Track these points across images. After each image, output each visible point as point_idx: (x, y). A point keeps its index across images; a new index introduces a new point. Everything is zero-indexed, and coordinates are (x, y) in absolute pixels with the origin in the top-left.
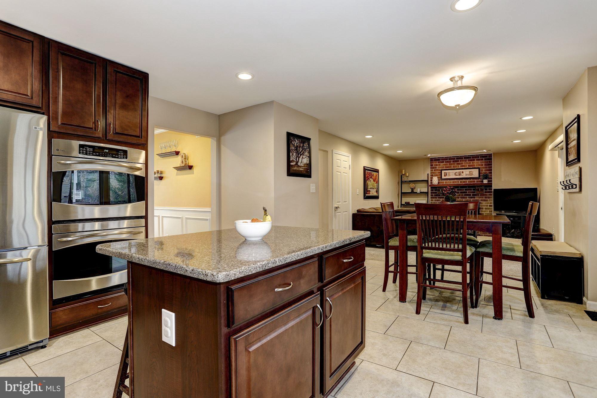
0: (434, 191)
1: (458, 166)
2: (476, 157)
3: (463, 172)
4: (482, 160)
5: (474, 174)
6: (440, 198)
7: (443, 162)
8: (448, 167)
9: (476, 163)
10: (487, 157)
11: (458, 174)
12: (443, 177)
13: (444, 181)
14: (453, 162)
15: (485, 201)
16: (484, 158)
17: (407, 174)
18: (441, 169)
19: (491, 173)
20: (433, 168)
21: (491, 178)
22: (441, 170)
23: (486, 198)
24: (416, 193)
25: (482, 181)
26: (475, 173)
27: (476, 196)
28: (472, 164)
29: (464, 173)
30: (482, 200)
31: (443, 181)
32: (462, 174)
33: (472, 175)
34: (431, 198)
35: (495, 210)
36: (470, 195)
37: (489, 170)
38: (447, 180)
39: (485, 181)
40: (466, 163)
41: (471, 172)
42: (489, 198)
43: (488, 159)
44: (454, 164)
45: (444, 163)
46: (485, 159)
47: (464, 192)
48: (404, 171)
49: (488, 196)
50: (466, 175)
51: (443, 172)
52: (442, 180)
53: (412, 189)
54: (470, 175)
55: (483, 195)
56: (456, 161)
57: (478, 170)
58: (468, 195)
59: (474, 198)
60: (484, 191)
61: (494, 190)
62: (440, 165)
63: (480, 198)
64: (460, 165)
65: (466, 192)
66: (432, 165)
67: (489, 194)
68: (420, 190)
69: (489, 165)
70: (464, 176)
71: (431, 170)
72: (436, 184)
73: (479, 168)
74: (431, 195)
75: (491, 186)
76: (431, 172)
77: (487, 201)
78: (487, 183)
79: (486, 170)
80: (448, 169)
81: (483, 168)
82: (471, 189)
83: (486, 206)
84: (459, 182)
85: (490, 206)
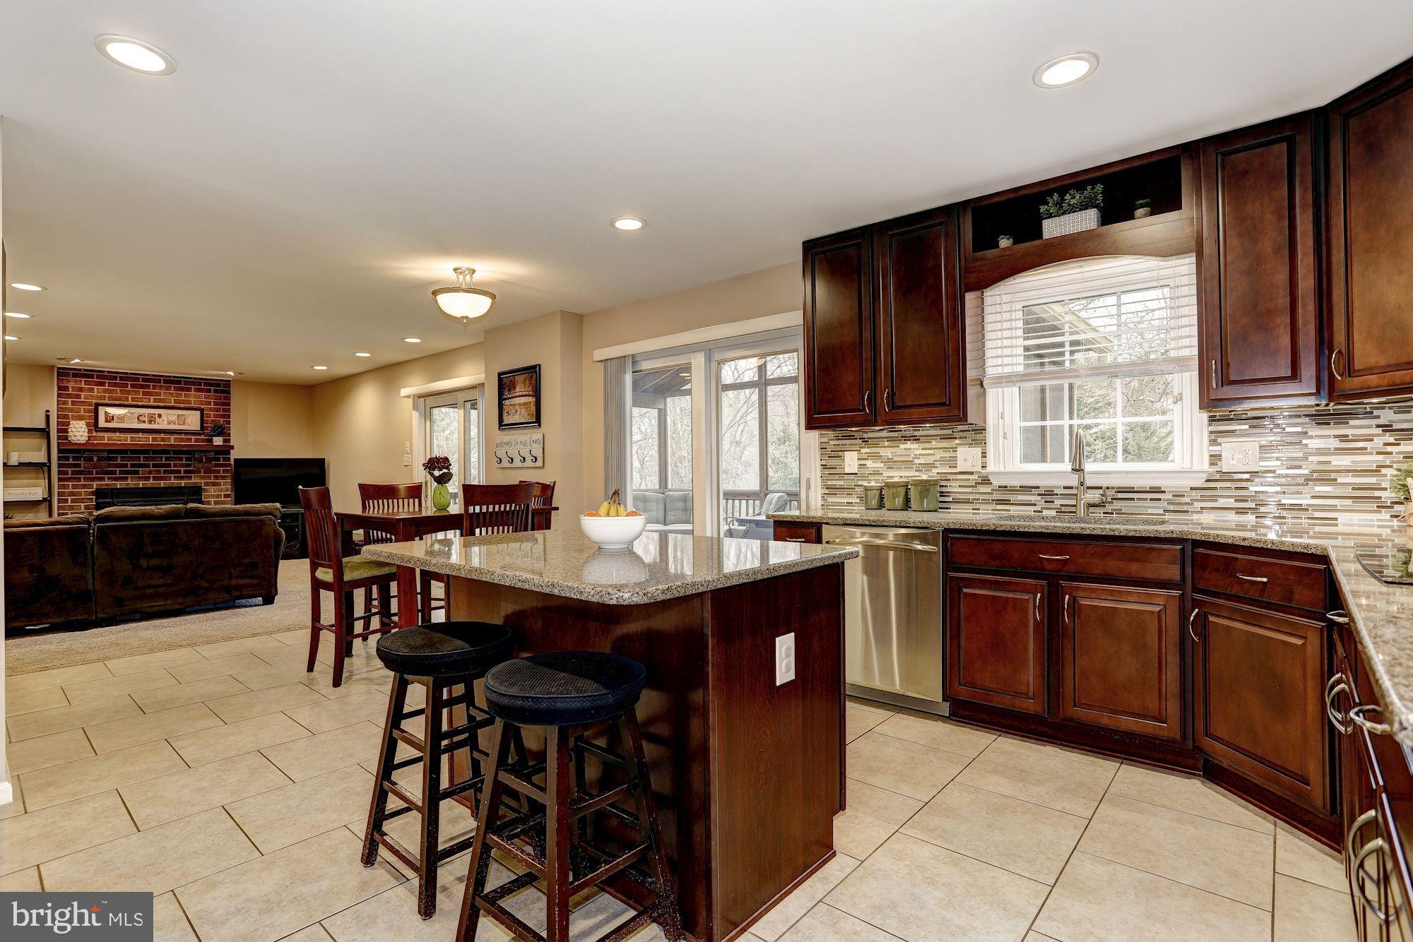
0: (70, 461)
1: (147, 400)
2: (193, 383)
3: (160, 416)
4: (209, 391)
5: (188, 421)
6: (93, 479)
7: (102, 384)
8: (116, 399)
9: (193, 397)
10: (218, 385)
11: (146, 419)
12: (102, 423)
13: (106, 435)
14: (133, 386)
15: (214, 484)
16: (212, 388)
18: (94, 401)
19: (229, 423)
20: (68, 396)
21: (230, 434)
22: (97, 405)
23: (216, 477)
25: (211, 441)
26: (192, 421)
27: (193, 475)
28: (183, 398)
29: (164, 417)
30: (206, 484)
31: (101, 434)
32: (157, 419)
33: (184, 424)
34: (62, 480)
36: (179, 472)
37: (222, 416)
38: (115, 431)
39: (218, 441)
40: (169, 396)
41: (182, 418)
42: (223, 478)
43: (222, 392)
44: (137, 393)
45: (106, 387)
46: (216, 391)
47: (163, 465)
49: (221, 474)
50: (169, 423)
51: (102, 410)
52: (98, 431)
54: (179, 424)
55: (210, 471)
56: (142, 387)
57: (198, 413)
58: (172, 472)
59: (190, 478)
60: (213, 462)
61: (236, 460)
62: (91, 390)
63: (203, 478)
64: (152, 398)
65: (169, 465)
66: (62, 389)
67: (223, 470)
69: (224, 404)
70: (162, 424)
71: (60, 403)
72: (79, 442)
73: (200, 410)
74: (61, 472)
75: (229, 452)
76: (59, 408)
77: (219, 484)
78: (221, 444)
79: (217, 416)
80: (118, 402)
81: (211, 409)
82: (182, 458)
83: (218, 496)
84: (148, 438)
85: (226, 496)
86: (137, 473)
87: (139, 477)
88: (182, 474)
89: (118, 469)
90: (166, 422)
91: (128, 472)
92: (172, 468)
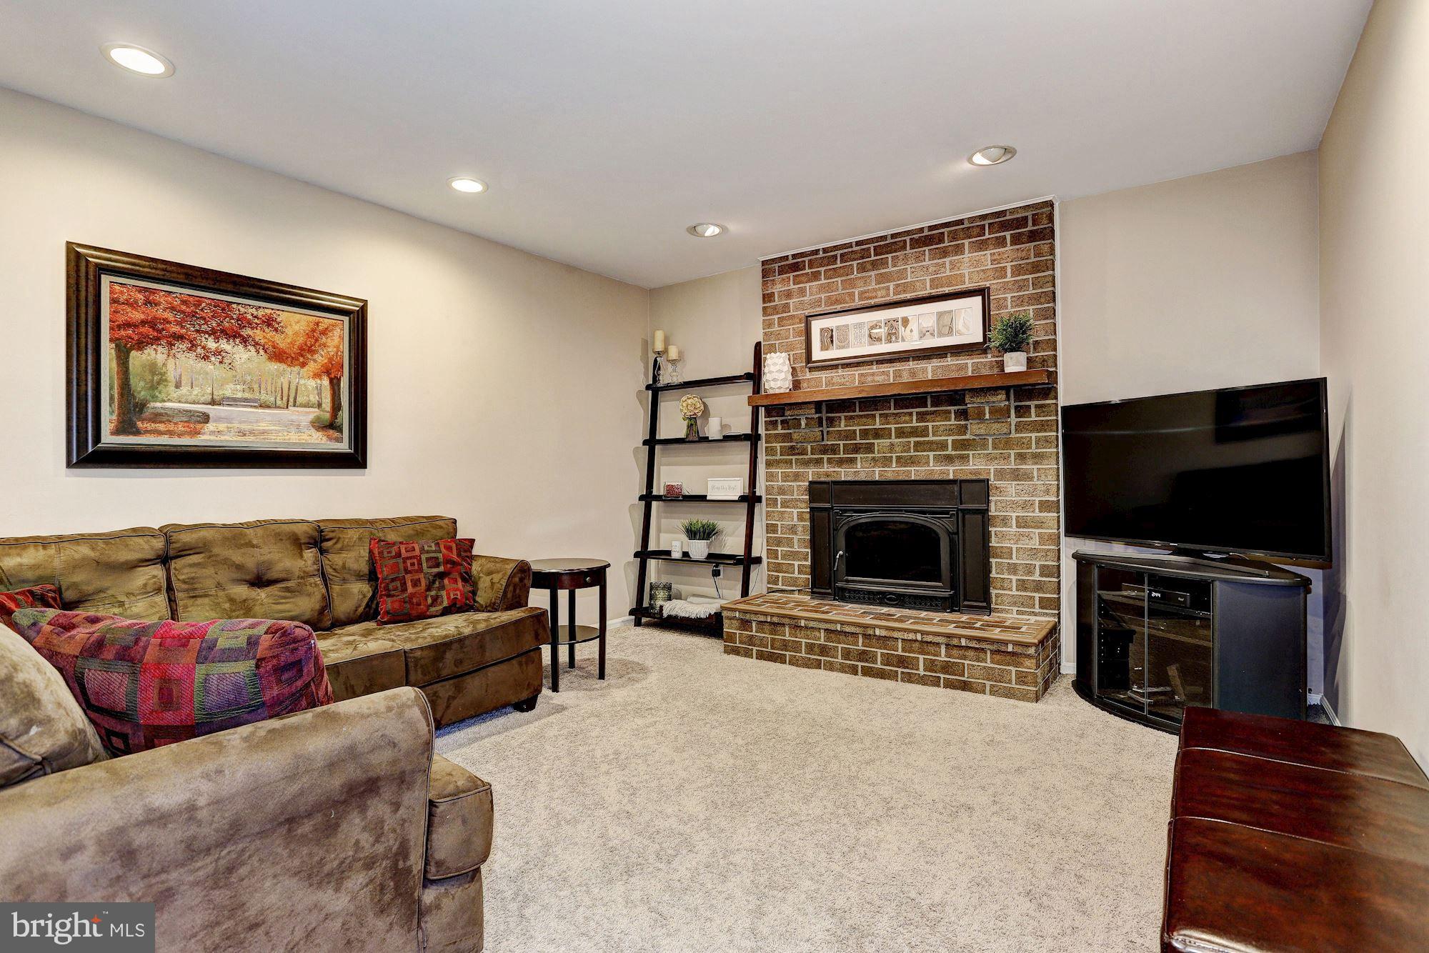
0: (780, 431)
1: (884, 292)
2: (968, 233)
3: (905, 321)
4: (1001, 242)
5: (959, 325)
6: (807, 463)
7: (816, 276)
8: (837, 302)
9: (971, 265)
10: (1022, 222)
11: (883, 334)
12: (817, 354)
13: (823, 375)
14: (862, 268)
15: (1017, 476)
16: (1008, 234)
17: (673, 353)
18: (807, 313)
19: (1050, 314)
20: (775, 310)
21: (1053, 344)
22: (808, 319)
23: (1021, 457)
24: (706, 439)
25: (1001, 365)
26: (966, 321)
27: (971, 453)
28: (948, 273)
29: (913, 325)
30: (1000, 474)
31: (816, 374)
32: (901, 329)
33: (950, 332)
34: (769, 464)
35: (1074, 529)
36: (943, 446)
37: (1036, 299)
38: (836, 367)
39: (1015, 363)
41: (946, 320)
42: (1038, 457)
43: (1033, 236)
44: (866, 281)
45: (823, 281)
46: (1016, 240)
47: (914, 432)
48: (659, 335)
49: (1034, 449)
50: (922, 336)
51: (817, 325)
52: (811, 369)
53: (692, 422)
54: (941, 335)
55: (1008, 444)
56: (875, 265)
57: (977, 300)
58: (931, 446)
59: (964, 458)
60: (1013, 419)
61: (1064, 408)
62: (802, 292)
63: (990, 458)
64: (892, 285)
65: (924, 432)
66: (767, 298)
67: (1038, 440)
68: (723, 427)
69: (1036, 268)
70: (911, 341)
71: (768, 324)
72: (782, 391)
73: (982, 292)
74: (770, 451)
75: (1048, 390)
76: (765, 334)
77: (1028, 476)
78: (1023, 368)
79: (1020, 301)
80: (838, 307)
81: (1005, 288)
82: (949, 412)
83: (1026, 505)
84: (887, 374)
85: (1044, 506)
86: (869, 448)
87: (873, 458)
88: (950, 452)
89: (841, 443)
90: (916, 334)
91: (856, 449)
92: (931, 438)
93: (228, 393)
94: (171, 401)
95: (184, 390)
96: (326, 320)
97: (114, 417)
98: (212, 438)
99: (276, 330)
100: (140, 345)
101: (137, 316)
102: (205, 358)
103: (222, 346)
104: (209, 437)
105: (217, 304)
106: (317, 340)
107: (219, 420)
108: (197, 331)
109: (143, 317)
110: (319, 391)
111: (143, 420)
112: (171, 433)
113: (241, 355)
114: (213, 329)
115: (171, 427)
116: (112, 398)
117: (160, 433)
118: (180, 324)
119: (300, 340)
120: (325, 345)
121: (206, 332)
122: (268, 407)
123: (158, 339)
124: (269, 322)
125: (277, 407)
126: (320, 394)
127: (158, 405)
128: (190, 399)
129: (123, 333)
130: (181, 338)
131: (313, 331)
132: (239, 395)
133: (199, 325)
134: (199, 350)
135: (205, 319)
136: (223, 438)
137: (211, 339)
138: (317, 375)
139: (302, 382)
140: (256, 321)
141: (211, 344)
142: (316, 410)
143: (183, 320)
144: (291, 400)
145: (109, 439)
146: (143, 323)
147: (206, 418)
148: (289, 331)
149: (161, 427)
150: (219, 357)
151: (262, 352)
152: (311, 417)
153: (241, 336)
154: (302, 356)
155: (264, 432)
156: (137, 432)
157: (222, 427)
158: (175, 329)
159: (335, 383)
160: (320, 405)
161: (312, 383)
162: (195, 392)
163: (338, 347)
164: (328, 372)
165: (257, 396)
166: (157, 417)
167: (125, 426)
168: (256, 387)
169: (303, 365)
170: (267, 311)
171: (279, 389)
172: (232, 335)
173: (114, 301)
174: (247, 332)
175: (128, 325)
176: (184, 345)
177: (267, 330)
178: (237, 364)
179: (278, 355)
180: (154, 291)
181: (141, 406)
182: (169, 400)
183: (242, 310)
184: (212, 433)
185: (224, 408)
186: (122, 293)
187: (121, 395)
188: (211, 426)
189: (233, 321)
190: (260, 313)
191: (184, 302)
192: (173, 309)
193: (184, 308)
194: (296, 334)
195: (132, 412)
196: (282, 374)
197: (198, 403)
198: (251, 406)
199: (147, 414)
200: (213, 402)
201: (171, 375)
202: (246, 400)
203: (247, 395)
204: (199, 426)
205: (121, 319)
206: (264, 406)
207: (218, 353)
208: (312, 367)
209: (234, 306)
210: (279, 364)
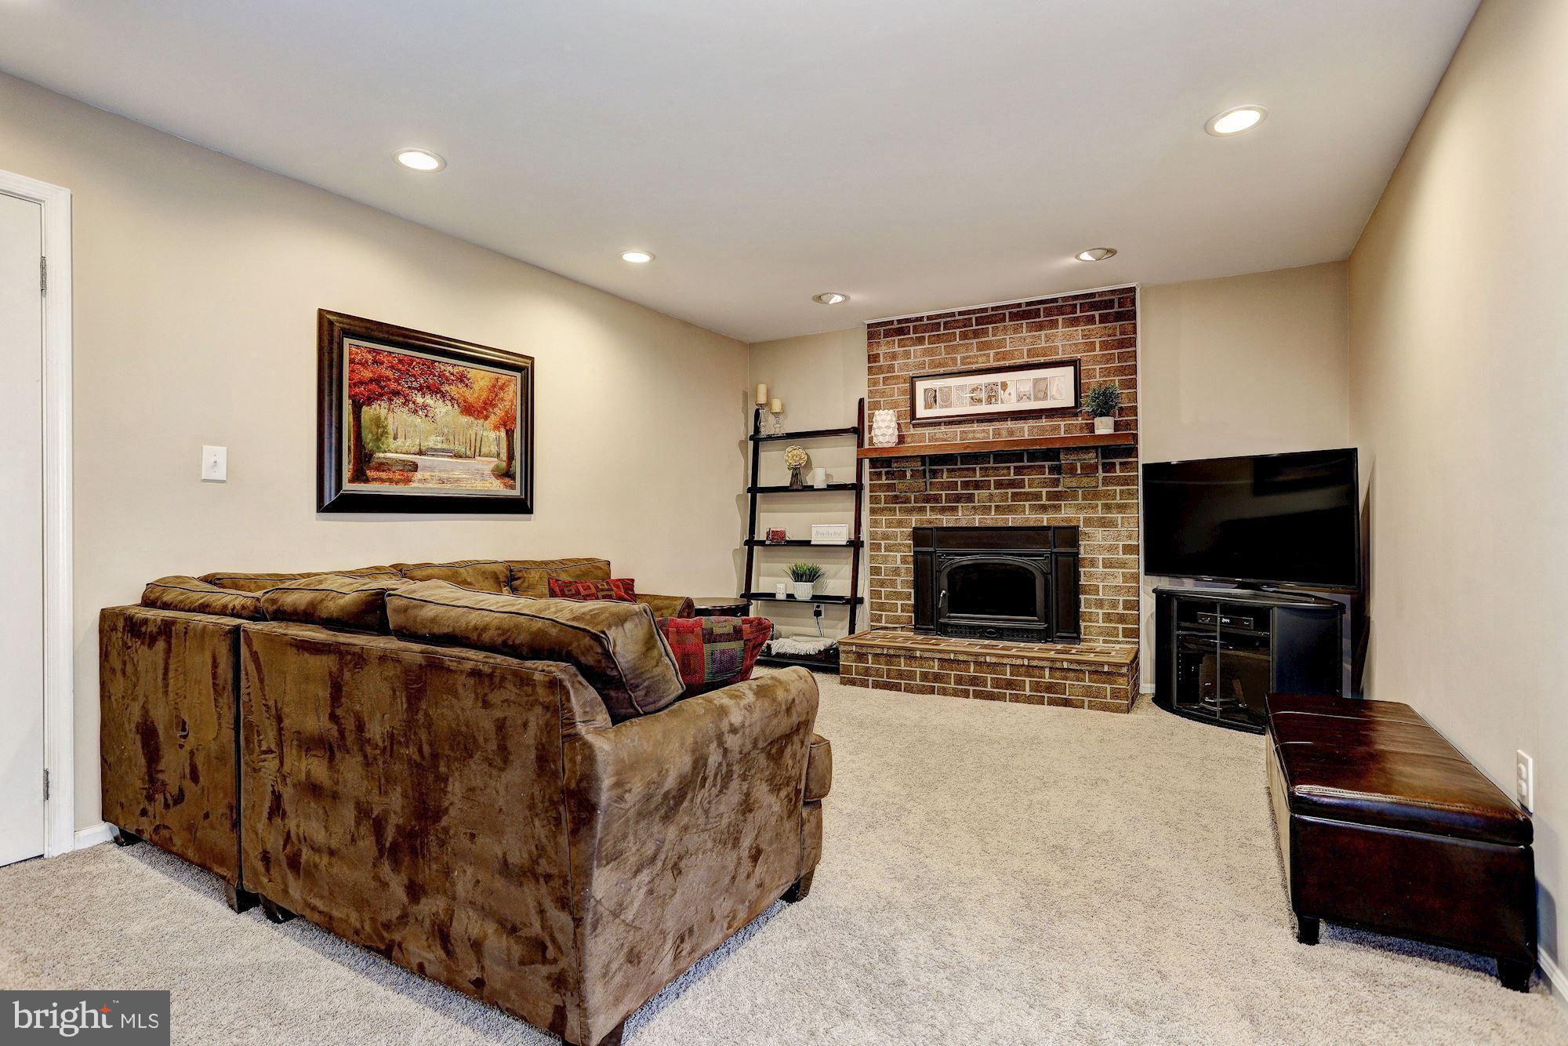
0: (884, 481)
1: (984, 358)
2: (1061, 311)
3: (1004, 386)
4: (1091, 320)
5: (1053, 391)
6: (910, 511)
7: (921, 340)
8: (940, 365)
9: (1064, 339)
10: (1109, 304)
11: (983, 396)
12: (921, 412)
13: (927, 431)
14: (964, 336)
15: (1104, 523)
16: (1097, 314)
17: (777, 406)
18: (911, 373)
19: (1132, 384)
20: (880, 370)
21: (1134, 410)
22: (912, 381)
23: (1107, 507)
24: (811, 488)
25: (1091, 427)
26: (1060, 388)
27: (1063, 503)
28: (1043, 345)
29: (1011, 389)
30: (1088, 522)
31: (920, 430)
32: (1001, 392)
33: (1045, 398)
34: (873, 511)
35: (1150, 570)
36: (1038, 496)
37: (1121, 371)
38: (939, 424)
39: (1104, 426)
40: (1018, 341)
41: (1042, 386)
42: (1122, 508)
43: (1119, 317)
44: (968, 347)
45: (927, 346)
46: (1104, 319)
47: (1012, 484)
48: (762, 389)
49: (1118, 500)
50: (1020, 399)
51: (921, 386)
52: (915, 426)
53: (796, 473)
54: (1036, 399)
55: (1096, 495)
56: (976, 334)
57: (1069, 371)
58: (1027, 497)
59: (1057, 508)
60: (1101, 474)
61: (1145, 466)
62: (907, 355)
63: (1080, 508)
64: (992, 353)
65: (1021, 484)
66: (873, 358)
67: (1122, 492)
68: (828, 476)
69: (1121, 344)
70: (1009, 403)
71: (873, 383)
72: (890, 445)
73: (1074, 363)
74: (874, 500)
75: (1132, 451)
76: (870, 391)
77: (1111, 524)
78: (1111, 431)
79: (1107, 372)
80: (942, 370)
81: (1095, 362)
82: (1044, 467)
83: (1111, 549)
84: (987, 432)
85: (1128, 549)
86: (970, 498)
87: (974, 507)
88: (1044, 501)
89: (943, 493)
90: (1014, 397)
91: (958, 499)
92: (1027, 489)
93: (431, 444)
94: (392, 451)
95: (400, 441)
96: (504, 376)
97: (351, 467)
98: (420, 485)
99: (467, 385)
100: (369, 401)
101: (367, 374)
102: (415, 412)
103: (427, 401)
104: (417, 487)
105: (424, 362)
106: (496, 395)
107: (425, 468)
108: (409, 387)
109: (371, 375)
110: (498, 440)
111: (370, 469)
112: (391, 481)
113: (441, 409)
114: (421, 384)
115: (391, 475)
116: (349, 447)
117: (382, 481)
118: (396, 381)
119: (484, 395)
120: (502, 400)
121: (415, 388)
122: (461, 457)
123: (381, 395)
124: (462, 378)
125: (467, 457)
126: (498, 445)
127: (381, 455)
128: (404, 451)
129: (357, 390)
130: (396, 393)
131: (494, 386)
132: (439, 446)
133: (411, 382)
134: (411, 405)
135: (414, 376)
136: (428, 485)
137: (419, 394)
138: (496, 428)
139: (485, 434)
140: (452, 378)
141: (420, 400)
142: (496, 459)
143: (400, 378)
144: (477, 450)
145: (348, 487)
146: (371, 380)
147: (415, 467)
148: (476, 387)
149: (383, 475)
150: (425, 411)
151: (456, 406)
152: (492, 466)
153: (441, 391)
154: (485, 409)
155: (458, 480)
156: (367, 481)
157: (427, 475)
158: (393, 385)
159: (510, 434)
160: (498, 455)
161: (492, 435)
162: (407, 444)
163: (512, 401)
164: (505, 425)
165: (451, 447)
166: (382, 466)
167: (359, 476)
168: (451, 438)
169: (486, 418)
170: (461, 369)
171: (468, 440)
172: (434, 390)
173: (352, 361)
174: (445, 388)
175: (361, 383)
176: (399, 401)
177: (460, 386)
178: (438, 417)
179: (468, 410)
180: (378, 352)
181: (370, 456)
182: (390, 451)
183: (442, 367)
184: (420, 481)
185: (429, 458)
186: (357, 353)
187: (356, 446)
188: (418, 475)
189: (435, 378)
190: (455, 370)
191: (401, 361)
192: (392, 367)
193: (400, 366)
194: (481, 389)
195: (364, 463)
196: (470, 426)
197: (410, 454)
198: (448, 456)
199: (373, 464)
200: (421, 453)
201: (391, 429)
202: (443, 450)
203: (445, 446)
204: (410, 474)
205: (357, 378)
206: (458, 456)
207: (425, 407)
208: (493, 419)
209: (437, 364)
210: (468, 418)
